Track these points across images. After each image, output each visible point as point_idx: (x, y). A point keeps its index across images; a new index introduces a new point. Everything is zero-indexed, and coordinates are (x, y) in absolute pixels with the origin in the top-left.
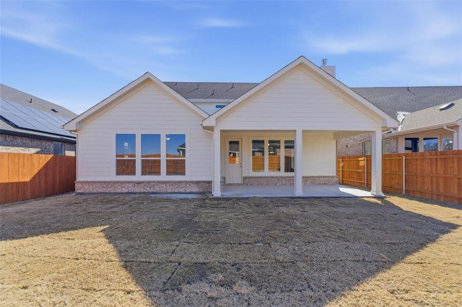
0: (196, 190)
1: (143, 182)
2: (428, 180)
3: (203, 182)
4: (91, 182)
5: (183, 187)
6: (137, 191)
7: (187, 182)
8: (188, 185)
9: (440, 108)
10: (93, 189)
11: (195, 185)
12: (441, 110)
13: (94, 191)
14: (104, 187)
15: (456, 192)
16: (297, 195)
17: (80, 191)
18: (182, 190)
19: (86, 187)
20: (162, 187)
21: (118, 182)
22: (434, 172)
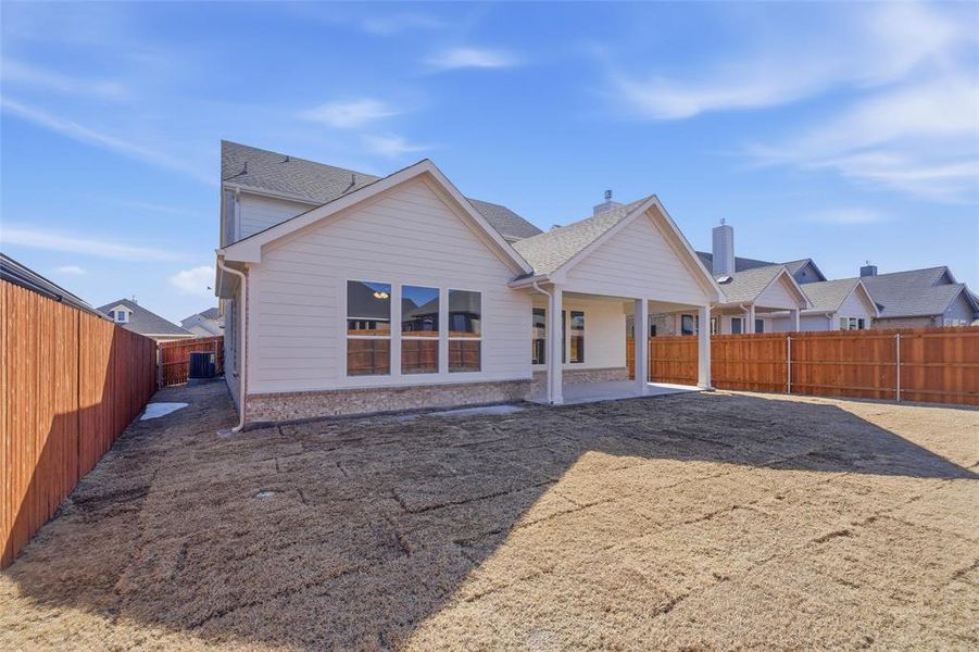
0: (500, 398)
1: (409, 388)
2: (739, 368)
3: (511, 382)
4: (291, 394)
5: (479, 394)
6: (398, 409)
7: (486, 384)
8: (488, 390)
9: (720, 280)
10: (296, 412)
11: (499, 388)
12: (721, 283)
13: (301, 416)
14: (324, 406)
15: (772, 379)
16: (644, 395)
17: (260, 420)
18: (478, 401)
19: (279, 408)
20: (444, 397)
21: (356, 391)
22: (747, 358)
